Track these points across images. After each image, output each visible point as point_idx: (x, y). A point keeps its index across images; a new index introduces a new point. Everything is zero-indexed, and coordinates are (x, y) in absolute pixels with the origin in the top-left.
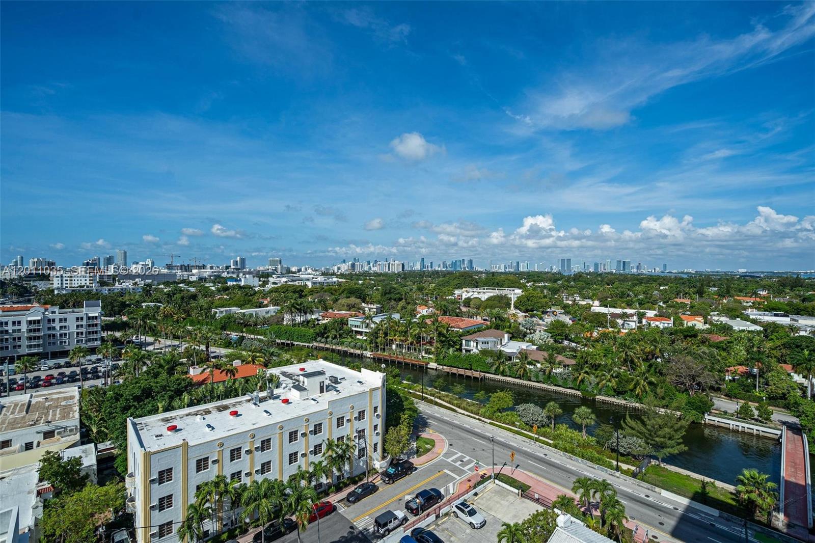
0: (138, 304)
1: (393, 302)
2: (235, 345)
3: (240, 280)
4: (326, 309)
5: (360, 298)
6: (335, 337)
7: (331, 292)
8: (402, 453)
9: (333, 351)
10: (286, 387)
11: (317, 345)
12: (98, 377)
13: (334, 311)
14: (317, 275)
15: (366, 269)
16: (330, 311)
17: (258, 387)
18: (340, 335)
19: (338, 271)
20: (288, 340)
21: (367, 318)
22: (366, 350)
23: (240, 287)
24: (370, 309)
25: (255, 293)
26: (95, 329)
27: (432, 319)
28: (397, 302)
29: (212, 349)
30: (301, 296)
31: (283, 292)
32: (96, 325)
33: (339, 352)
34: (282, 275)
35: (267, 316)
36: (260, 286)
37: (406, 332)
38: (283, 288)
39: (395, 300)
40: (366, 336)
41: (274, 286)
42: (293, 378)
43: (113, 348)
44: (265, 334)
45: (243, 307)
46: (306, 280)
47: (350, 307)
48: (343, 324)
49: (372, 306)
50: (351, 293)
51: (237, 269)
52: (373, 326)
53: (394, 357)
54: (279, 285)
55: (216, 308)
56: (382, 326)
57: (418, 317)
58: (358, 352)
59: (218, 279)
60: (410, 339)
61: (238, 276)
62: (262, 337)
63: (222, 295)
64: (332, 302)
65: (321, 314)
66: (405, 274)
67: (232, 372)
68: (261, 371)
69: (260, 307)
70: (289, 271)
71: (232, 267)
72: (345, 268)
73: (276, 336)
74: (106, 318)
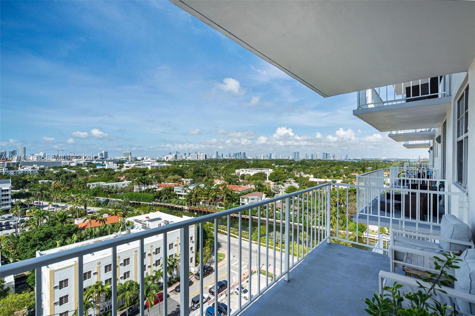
0: (36, 181)
1: (200, 177)
2: (103, 205)
3: (105, 165)
4: (160, 182)
5: (180, 175)
6: (166, 198)
7: (163, 172)
8: (207, 262)
9: (165, 206)
10: (138, 228)
11: (155, 203)
12: (10, 228)
13: (165, 183)
14: (154, 162)
15: (184, 158)
16: (163, 183)
17: (120, 229)
18: (169, 197)
19: (167, 160)
20: (137, 201)
21: (185, 187)
22: (185, 205)
23: (105, 170)
24: (187, 182)
25: (115, 173)
26: (7, 198)
27: (223, 187)
28: (202, 177)
29: (88, 208)
30: (144, 175)
31: (133, 172)
32: (8, 195)
33: (169, 207)
34: (132, 162)
35: (123, 187)
36: (118, 169)
37: (208, 194)
38: (133, 170)
39: (201, 176)
40: (184, 197)
41: (127, 169)
42: (142, 223)
43: (21, 209)
44: (122, 198)
45: (107, 182)
46: (147, 165)
47: (175, 181)
48: (171, 190)
49: (188, 180)
50: (175, 172)
51: (102, 158)
52: (189, 191)
53: (201, 209)
54: (130, 168)
55: (90, 182)
56: (194, 191)
57: (215, 185)
58: (180, 207)
59: (90, 164)
60: (210, 198)
61: (103, 163)
62: (120, 200)
63: (93, 174)
64: (164, 178)
65: (157, 185)
66: (207, 161)
67: (103, 221)
68: (122, 219)
69: (118, 182)
70: (136, 160)
71: (99, 157)
72: (171, 157)
73: (130, 199)
74: (14, 191)
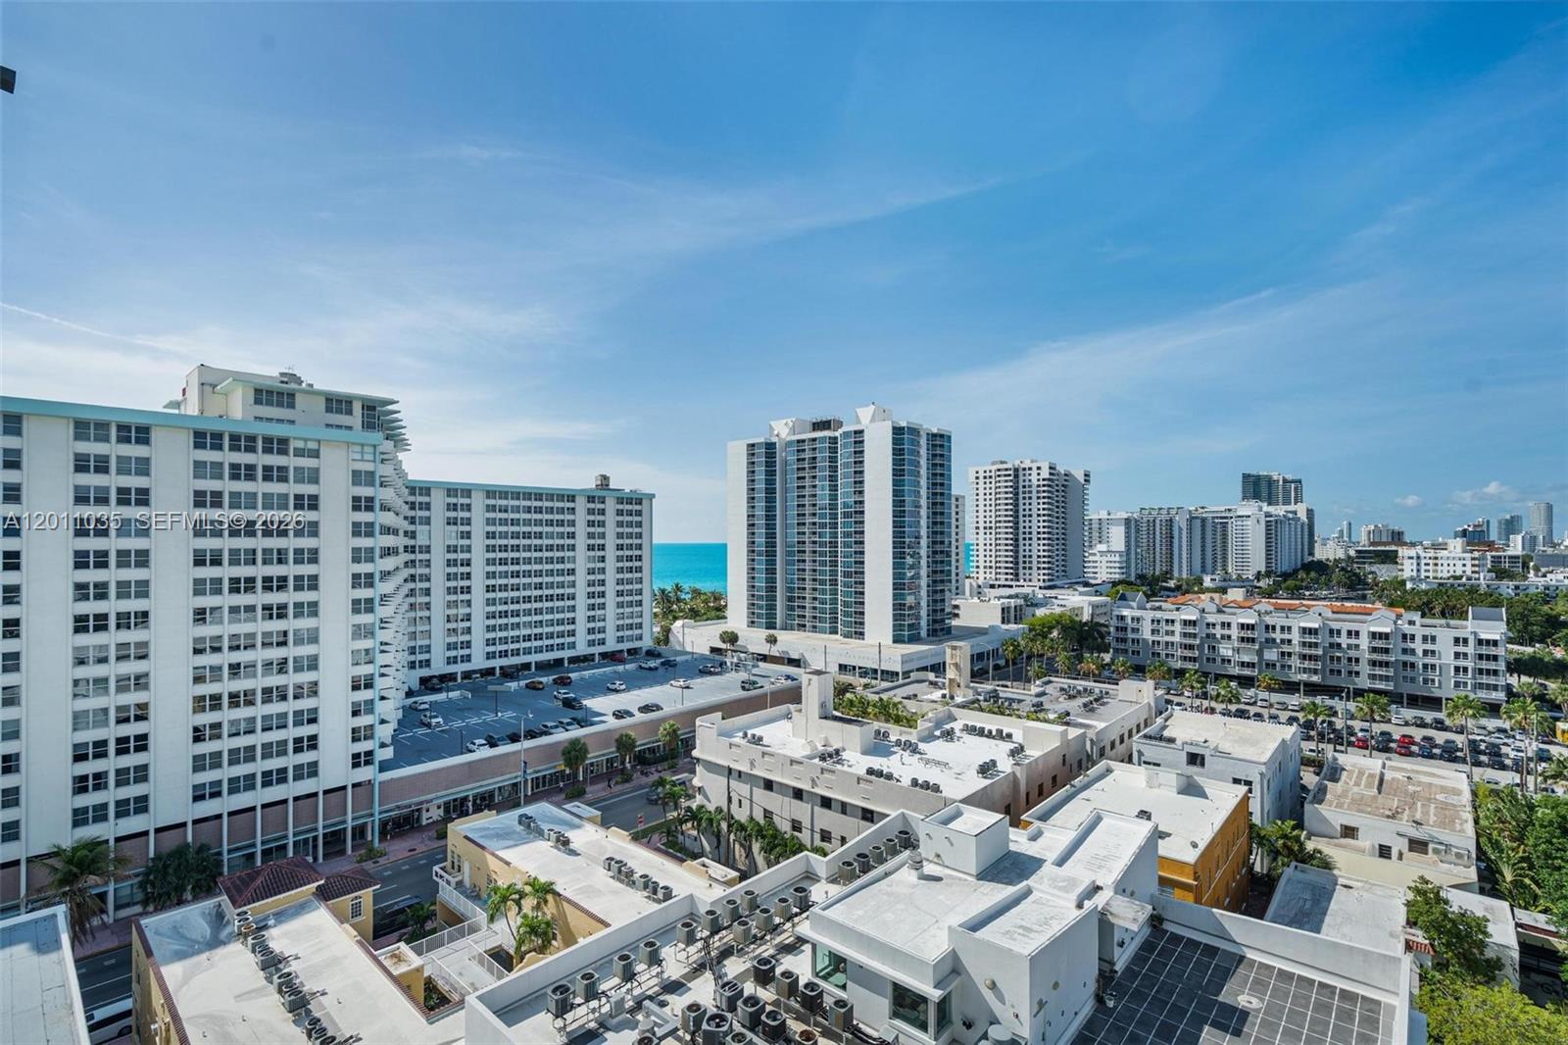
26: (1492, 666)
32: (1495, 658)
43: (1540, 714)
74: (1516, 647)
